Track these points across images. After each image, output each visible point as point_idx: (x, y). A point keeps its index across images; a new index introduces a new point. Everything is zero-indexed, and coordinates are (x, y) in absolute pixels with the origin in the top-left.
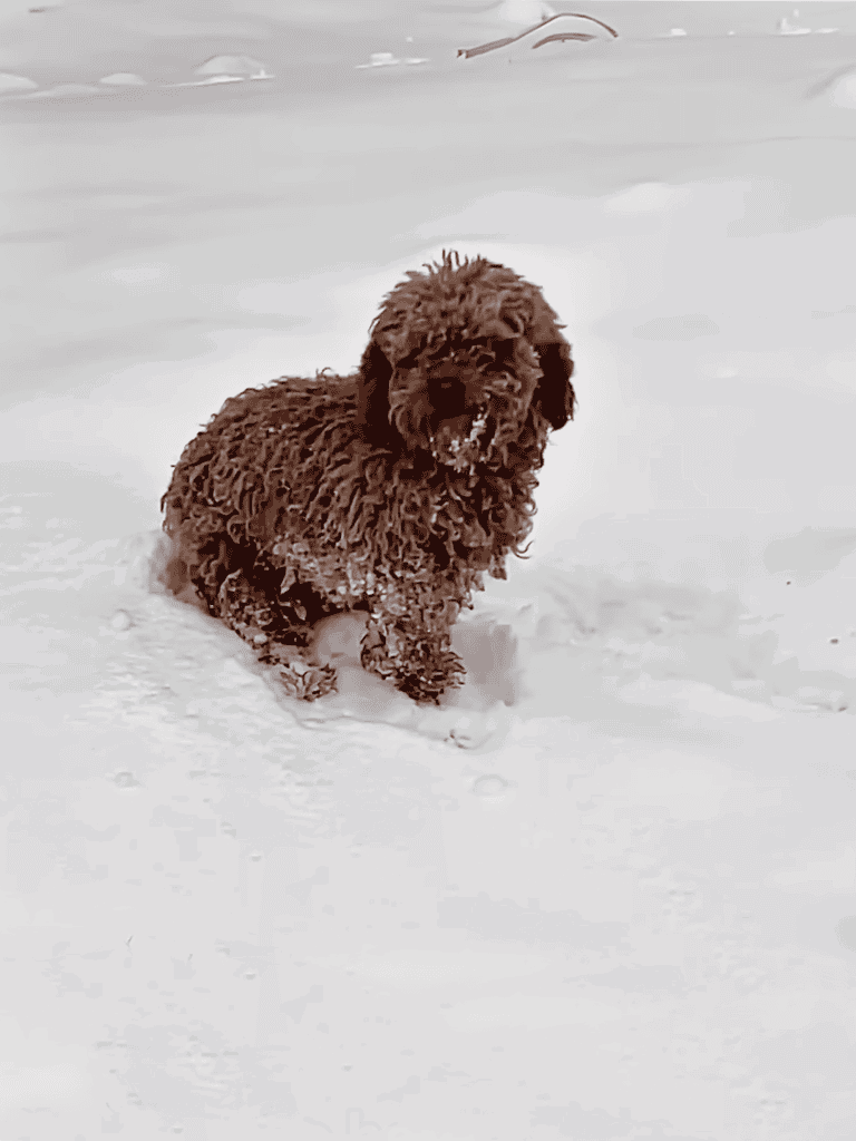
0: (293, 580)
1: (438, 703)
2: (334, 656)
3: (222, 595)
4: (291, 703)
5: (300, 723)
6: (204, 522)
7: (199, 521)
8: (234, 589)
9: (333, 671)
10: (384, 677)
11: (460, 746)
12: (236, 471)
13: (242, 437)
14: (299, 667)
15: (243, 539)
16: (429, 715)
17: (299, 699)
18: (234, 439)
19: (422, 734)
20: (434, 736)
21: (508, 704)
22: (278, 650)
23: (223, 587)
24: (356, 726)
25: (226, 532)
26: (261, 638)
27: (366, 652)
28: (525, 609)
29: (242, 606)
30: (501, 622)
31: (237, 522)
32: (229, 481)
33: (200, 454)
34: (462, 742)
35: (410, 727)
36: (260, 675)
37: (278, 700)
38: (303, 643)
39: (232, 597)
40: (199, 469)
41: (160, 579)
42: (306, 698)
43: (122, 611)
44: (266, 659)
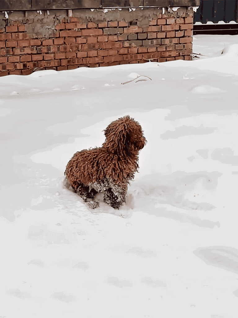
0: (91, 189)
1: (118, 209)
2: (99, 200)
3: (78, 190)
4: (90, 209)
5: (92, 213)
6: (73, 179)
7: (72, 178)
8: (80, 189)
9: (98, 203)
10: (108, 204)
11: (123, 217)
12: (77, 171)
13: (78, 164)
14: (92, 202)
15: (81, 183)
16: (117, 211)
17: (92, 209)
18: (76, 164)
19: (116, 215)
20: (118, 215)
21: (132, 209)
22: (88, 200)
23: (78, 189)
24: (103, 214)
25: (77, 181)
26: (85, 198)
27: (105, 199)
28: (135, 191)
29: (82, 192)
30: (130, 193)
31: (80, 180)
32: (76, 172)
33: (70, 166)
34: (123, 216)
35: (113, 214)
36: (84, 204)
37: (88, 209)
38: (93, 198)
39: (80, 191)
40: (70, 169)
41: (65, 186)
42: (93, 208)
43: (58, 192)
44: (86, 201)
